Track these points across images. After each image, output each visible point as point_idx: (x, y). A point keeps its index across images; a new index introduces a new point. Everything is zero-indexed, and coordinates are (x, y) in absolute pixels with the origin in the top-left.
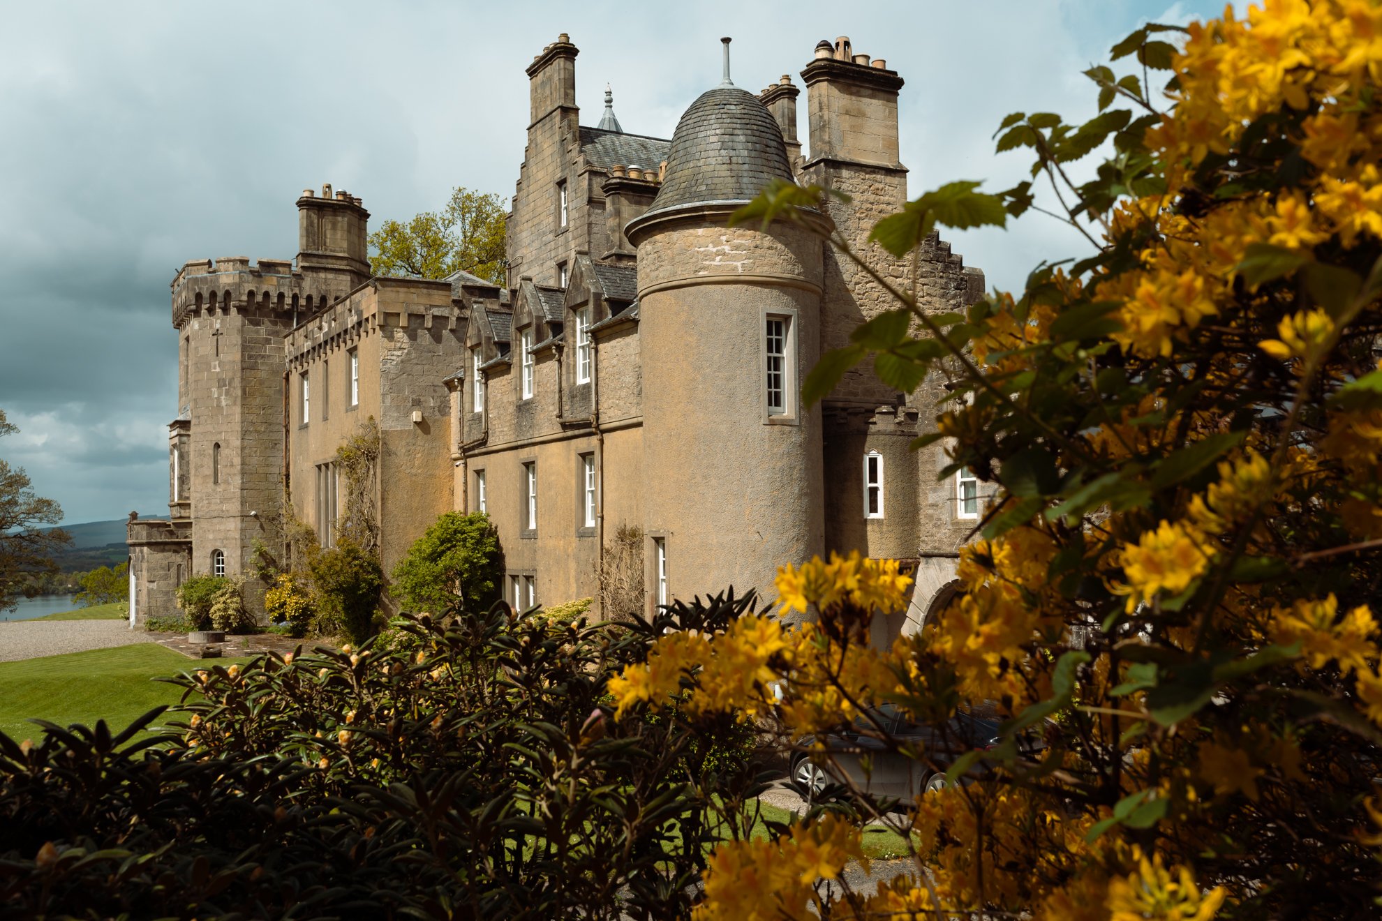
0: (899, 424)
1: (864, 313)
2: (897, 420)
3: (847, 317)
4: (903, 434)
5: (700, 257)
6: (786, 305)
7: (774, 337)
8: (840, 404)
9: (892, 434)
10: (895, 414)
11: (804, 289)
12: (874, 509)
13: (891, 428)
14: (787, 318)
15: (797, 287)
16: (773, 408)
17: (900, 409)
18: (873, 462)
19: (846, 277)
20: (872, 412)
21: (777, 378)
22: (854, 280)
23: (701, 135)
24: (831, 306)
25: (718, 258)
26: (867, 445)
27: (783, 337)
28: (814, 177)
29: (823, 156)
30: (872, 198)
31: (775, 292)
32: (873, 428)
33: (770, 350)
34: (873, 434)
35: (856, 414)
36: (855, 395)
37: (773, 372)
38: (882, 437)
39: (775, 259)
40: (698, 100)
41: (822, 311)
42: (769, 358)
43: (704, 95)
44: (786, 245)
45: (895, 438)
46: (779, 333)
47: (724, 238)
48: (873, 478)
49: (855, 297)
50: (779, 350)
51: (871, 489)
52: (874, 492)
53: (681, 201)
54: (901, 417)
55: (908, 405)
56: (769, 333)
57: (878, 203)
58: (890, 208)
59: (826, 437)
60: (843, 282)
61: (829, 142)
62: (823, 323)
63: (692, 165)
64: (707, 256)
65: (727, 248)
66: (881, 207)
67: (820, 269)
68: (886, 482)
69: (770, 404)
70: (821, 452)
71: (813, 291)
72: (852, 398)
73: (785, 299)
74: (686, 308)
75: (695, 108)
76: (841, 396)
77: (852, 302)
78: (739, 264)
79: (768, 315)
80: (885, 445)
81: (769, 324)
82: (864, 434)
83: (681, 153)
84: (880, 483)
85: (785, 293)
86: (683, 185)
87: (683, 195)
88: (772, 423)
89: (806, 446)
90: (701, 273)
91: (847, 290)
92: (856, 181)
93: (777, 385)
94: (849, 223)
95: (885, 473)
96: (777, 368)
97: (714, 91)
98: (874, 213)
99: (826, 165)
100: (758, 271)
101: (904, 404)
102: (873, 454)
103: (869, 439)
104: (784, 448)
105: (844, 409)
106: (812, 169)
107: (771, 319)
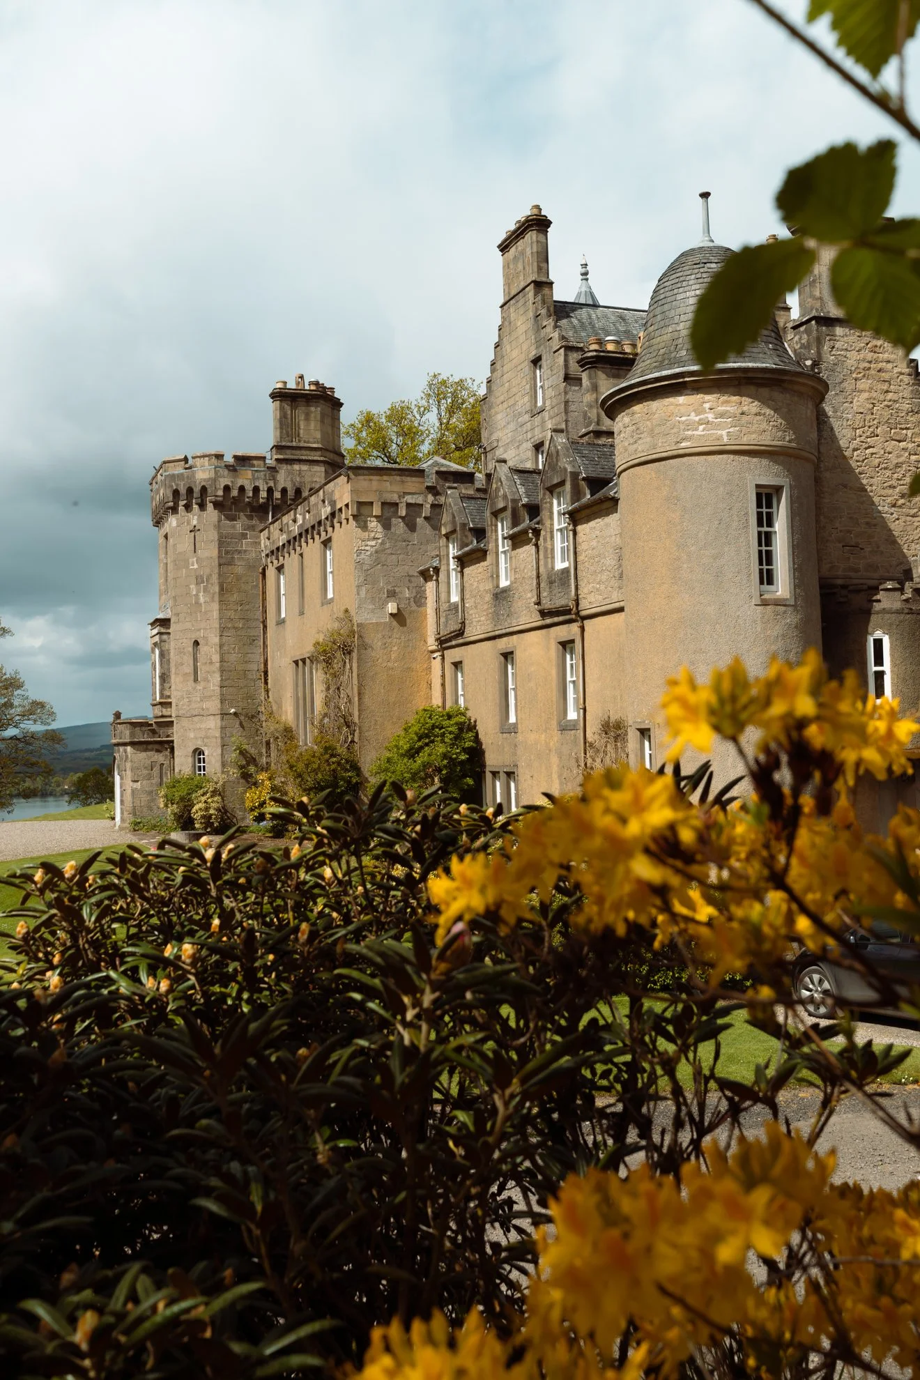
0: (907, 601)
1: (864, 482)
2: (904, 597)
3: (845, 486)
4: (911, 612)
5: (682, 427)
6: (777, 475)
7: (764, 510)
8: (839, 582)
9: (898, 612)
10: (902, 590)
11: (797, 457)
12: (880, 692)
13: (897, 605)
14: (778, 489)
15: (790, 456)
16: (766, 587)
17: (907, 584)
18: (878, 644)
19: (843, 443)
20: (875, 589)
21: (769, 554)
22: (852, 447)
23: (679, 297)
24: (827, 475)
25: (701, 428)
26: (871, 624)
27: (774, 510)
28: (805, 336)
29: (814, 313)
30: (870, 356)
31: (765, 462)
32: (877, 606)
33: (760, 524)
34: (878, 613)
35: (858, 591)
36: (857, 571)
37: (764, 548)
38: (887, 616)
39: (764, 426)
40: (676, 260)
41: (818, 480)
42: (760, 533)
43: (682, 255)
44: (776, 410)
45: (902, 617)
46: (769, 505)
47: (707, 406)
48: (879, 660)
49: (853, 464)
50: (770, 524)
51: (876, 672)
52: (880, 676)
53: (660, 368)
54: (909, 594)
55: (916, 580)
56: (759, 505)
57: (877, 362)
58: (890, 366)
59: (825, 618)
60: (839, 449)
61: (821, 298)
62: (819, 494)
63: (670, 329)
64: (690, 426)
65: (710, 416)
66: (880, 365)
67: (814, 435)
68: (894, 664)
69: (762, 583)
70: (819, 634)
71: (807, 460)
72: (852, 574)
73: (776, 468)
74: (668, 482)
75: (672, 268)
76: (840, 573)
77: (850, 470)
78: (724, 433)
79: (758, 486)
80: (891, 625)
81: (759, 496)
82: (867, 613)
83: (659, 318)
84: (887, 667)
85: (776, 462)
86: (662, 351)
87: (662, 362)
88: (765, 603)
89: (803, 628)
90: (683, 445)
91: (845, 457)
92: (851, 339)
93: (769, 562)
94: (845, 384)
95: (892, 655)
96: (768, 543)
97: (693, 250)
98: (872, 372)
99: (817, 323)
100: (745, 440)
101: (912, 579)
102: (878, 634)
103: (874, 618)
104: (777, 630)
105: (844, 587)
106: (802, 329)
107: (761, 490)
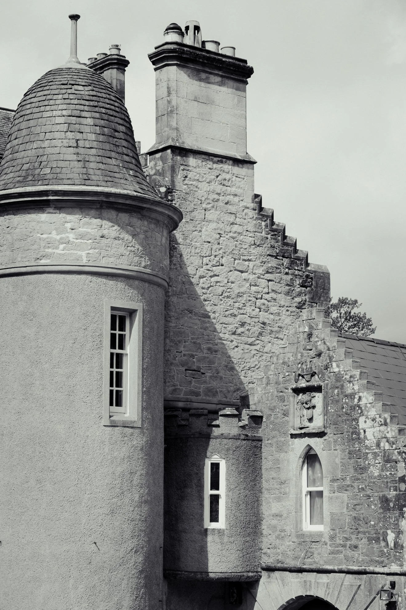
0: (243, 427)
1: (208, 308)
2: (241, 424)
3: (191, 312)
4: (247, 438)
5: (43, 244)
6: (131, 299)
7: (117, 332)
8: (181, 404)
9: (236, 438)
10: (238, 416)
11: (150, 282)
12: (214, 518)
13: (235, 431)
14: (132, 313)
16: (114, 408)
17: (244, 412)
18: (215, 467)
19: (191, 270)
20: (215, 413)
21: (119, 376)
22: (198, 274)
23: (46, 114)
24: (174, 299)
25: (62, 247)
26: (210, 449)
27: (127, 333)
28: (160, 163)
29: (170, 143)
30: (219, 189)
31: (120, 285)
32: (216, 432)
33: (113, 346)
34: (216, 438)
35: (199, 416)
36: (197, 394)
37: (115, 370)
38: (225, 441)
39: (122, 250)
40: (43, 77)
41: (167, 305)
42: (112, 354)
43: (50, 73)
44: (134, 236)
45: (239, 443)
46: (122, 328)
47: (68, 225)
48: (215, 485)
49: (199, 291)
50: (121, 347)
51: (211, 496)
52: (215, 499)
53: (24, 182)
54: (245, 421)
55: (253, 407)
56: (113, 327)
57: (225, 195)
58: (236, 199)
59: (166, 441)
60: (187, 275)
61: (177, 129)
62: (167, 318)
63: (35, 145)
64: (49, 243)
65: (71, 236)
66: (228, 198)
67: (167, 262)
68: (229, 489)
69: (111, 404)
70: (162, 456)
71: (159, 285)
72: (194, 398)
73: (131, 292)
74: (25, 297)
75: (39, 86)
76: (182, 396)
77: (194, 296)
78: (84, 254)
79: (113, 309)
80: (228, 450)
81: (113, 318)
82: (207, 437)
83: (24, 132)
84: (222, 491)
85: (131, 286)
86: (26, 167)
87: (25, 177)
88: (113, 425)
89: (148, 450)
90: (43, 262)
91: (191, 283)
92: (205, 170)
93: (119, 383)
94: (195, 213)
95: (227, 480)
96: (119, 365)
97: (61, 70)
98: (220, 204)
99: (173, 152)
100: (103, 263)
101: (248, 406)
102: (215, 459)
103: (212, 442)
104: (124, 451)
105: (185, 410)
106: (158, 155)
107: (115, 313)
